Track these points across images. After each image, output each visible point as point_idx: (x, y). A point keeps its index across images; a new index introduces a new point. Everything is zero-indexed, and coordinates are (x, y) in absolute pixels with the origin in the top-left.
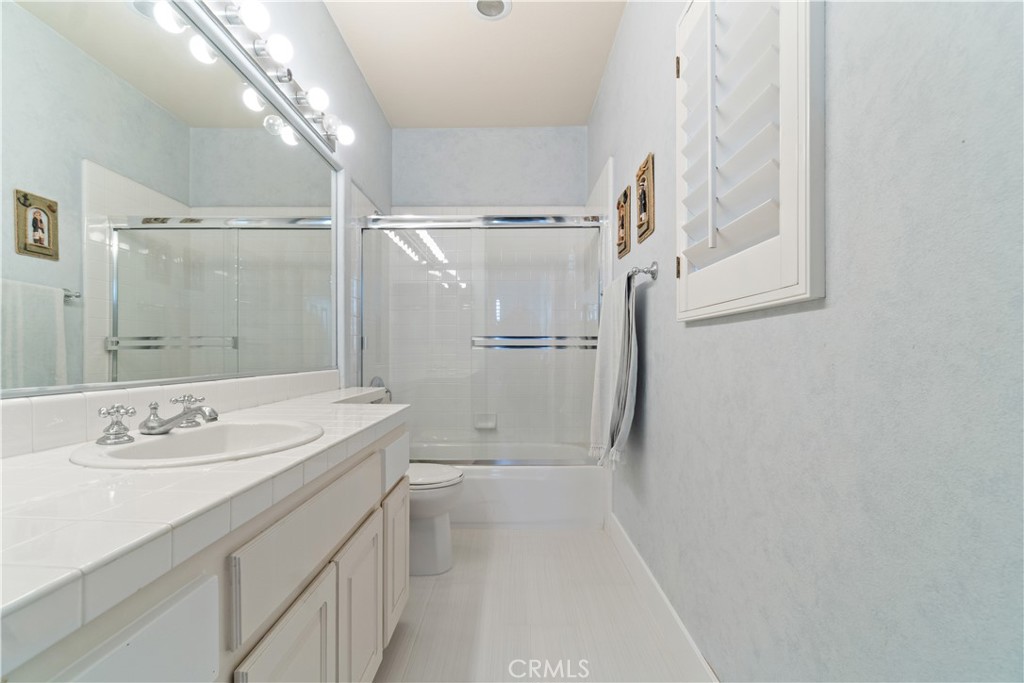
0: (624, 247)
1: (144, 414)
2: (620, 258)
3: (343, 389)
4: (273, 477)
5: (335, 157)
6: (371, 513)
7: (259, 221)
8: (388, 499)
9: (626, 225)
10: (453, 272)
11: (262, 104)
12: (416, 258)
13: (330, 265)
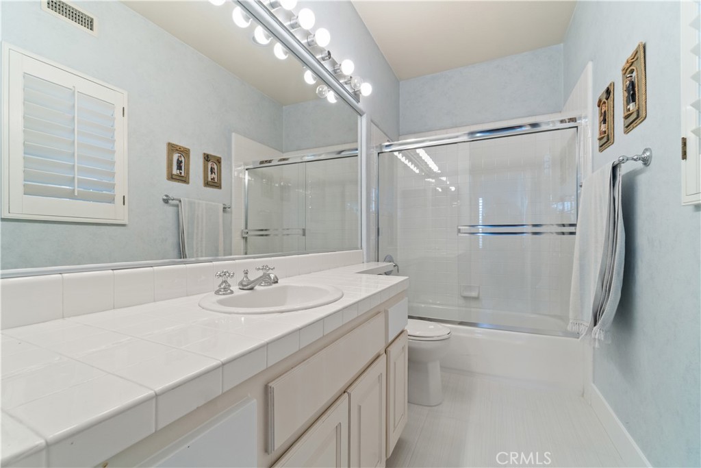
0: (606, 140)
1: (240, 277)
2: (601, 151)
3: (365, 264)
4: (300, 329)
5: (360, 106)
6: (378, 357)
7: (320, 155)
8: (391, 347)
9: (609, 119)
10: (444, 179)
11: (315, 79)
12: (417, 171)
13: (357, 181)
